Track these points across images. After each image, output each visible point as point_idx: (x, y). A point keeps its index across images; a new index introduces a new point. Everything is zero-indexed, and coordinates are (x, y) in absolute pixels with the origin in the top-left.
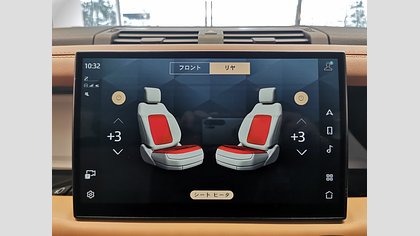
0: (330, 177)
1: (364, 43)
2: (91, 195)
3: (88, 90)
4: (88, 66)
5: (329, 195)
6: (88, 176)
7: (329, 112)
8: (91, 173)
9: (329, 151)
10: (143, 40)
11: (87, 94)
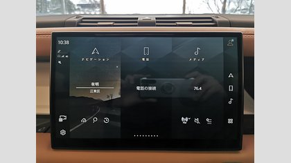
0: (230, 121)
2: (63, 132)
3: (61, 59)
4: (60, 42)
6: (61, 120)
7: (231, 75)
8: (63, 118)
9: (230, 102)
10: (99, 23)
11: (60, 62)
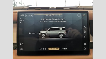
0: (85, 44)
1: (92, 9)
2: (22, 49)
3: (21, 21)
4: (21, 15)
5: (85, 48)
6: (21, 44)
7: (85, 27)
8: (22, 43)
9: (85, 37)
10: (35, 9)
11: (20, 23)
